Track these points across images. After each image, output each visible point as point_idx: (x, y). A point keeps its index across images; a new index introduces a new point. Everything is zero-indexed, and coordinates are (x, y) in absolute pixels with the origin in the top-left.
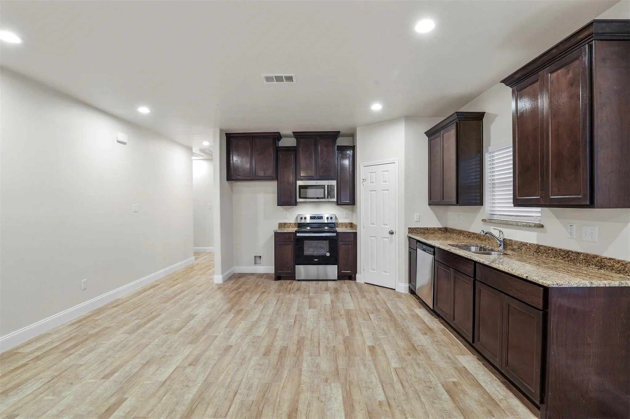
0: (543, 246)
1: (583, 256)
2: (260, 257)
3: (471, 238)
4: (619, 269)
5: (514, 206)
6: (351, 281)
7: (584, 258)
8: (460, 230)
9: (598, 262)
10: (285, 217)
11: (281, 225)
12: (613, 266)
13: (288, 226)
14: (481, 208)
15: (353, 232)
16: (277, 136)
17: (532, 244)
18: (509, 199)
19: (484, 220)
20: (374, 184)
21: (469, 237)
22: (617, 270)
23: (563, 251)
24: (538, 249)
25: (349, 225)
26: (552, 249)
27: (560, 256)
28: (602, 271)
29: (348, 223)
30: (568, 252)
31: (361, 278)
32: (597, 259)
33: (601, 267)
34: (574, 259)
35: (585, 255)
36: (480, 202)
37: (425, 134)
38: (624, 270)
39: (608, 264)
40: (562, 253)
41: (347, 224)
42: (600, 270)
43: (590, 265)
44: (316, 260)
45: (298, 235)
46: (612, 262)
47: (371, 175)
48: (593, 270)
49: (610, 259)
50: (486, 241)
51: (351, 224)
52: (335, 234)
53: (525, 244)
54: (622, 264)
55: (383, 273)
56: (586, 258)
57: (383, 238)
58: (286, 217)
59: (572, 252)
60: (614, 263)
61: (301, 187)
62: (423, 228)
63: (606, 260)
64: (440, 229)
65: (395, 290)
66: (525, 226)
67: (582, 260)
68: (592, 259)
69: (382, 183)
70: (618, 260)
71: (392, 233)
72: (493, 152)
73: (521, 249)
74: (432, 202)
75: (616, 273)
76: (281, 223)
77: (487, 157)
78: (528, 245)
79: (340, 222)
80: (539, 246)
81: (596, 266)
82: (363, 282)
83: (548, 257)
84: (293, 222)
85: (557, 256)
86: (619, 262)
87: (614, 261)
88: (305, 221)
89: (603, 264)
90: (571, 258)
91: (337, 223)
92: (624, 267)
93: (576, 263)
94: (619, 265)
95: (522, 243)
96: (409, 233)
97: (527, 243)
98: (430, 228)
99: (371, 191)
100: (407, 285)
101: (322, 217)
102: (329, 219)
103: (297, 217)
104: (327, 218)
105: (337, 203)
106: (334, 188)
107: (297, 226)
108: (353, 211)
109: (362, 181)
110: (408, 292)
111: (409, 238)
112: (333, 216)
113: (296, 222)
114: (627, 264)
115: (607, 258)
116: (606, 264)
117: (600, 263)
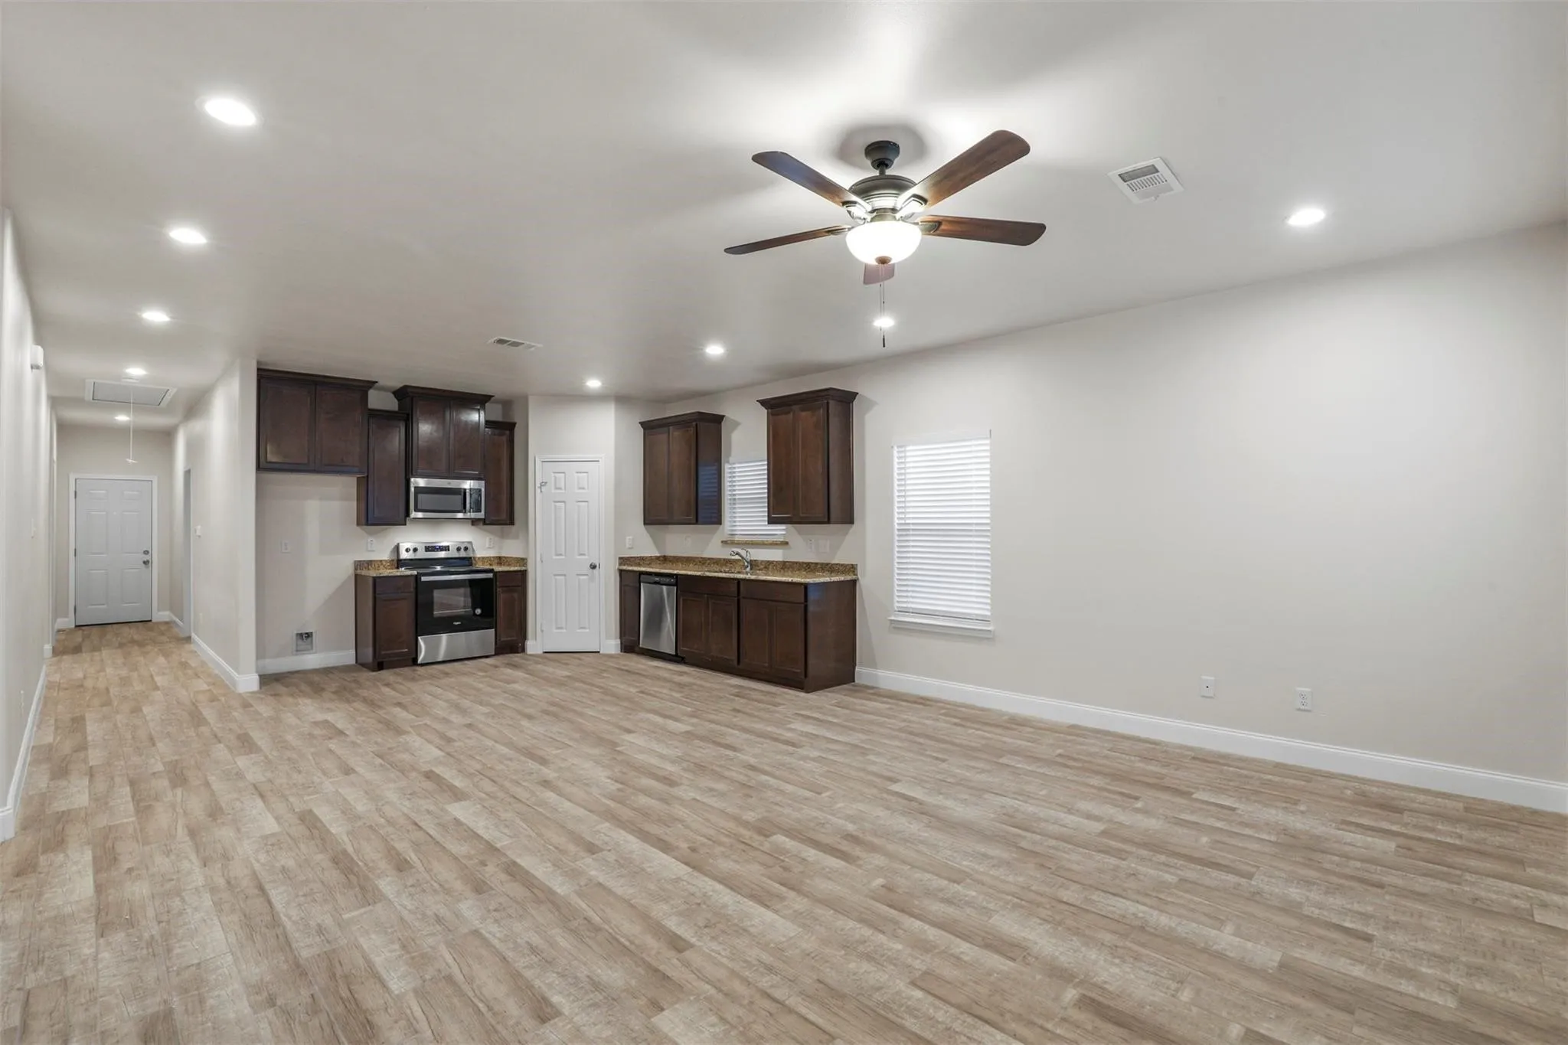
0: (789, 561)
2: (310, 634)
3: (706, 565)
5: (769, 523)
6: (516, 655)
8: (688, 557)
10: (369, 549)
11: (359, 565)
12: (840, 569)
13: (377, 566)
14: (718, 529)
15: (520, 571)
16: (364, 387)
17: (777, 561)
18: (763, 516)
19: (724, 542)
20: (562, 491)
21: (703, 564)
23: (805, 564)
25: (496, 561)
26: (796, 564)
27: (803, 568)
29: (493, 557)
30: (808, 564)
31: (533, 646)
32: (830, 565)
33: (832, 571)
34: (813, 569)
36: (718, 521)
37: (640, 425)
40: (805, 566)
41: (492, 559)
43: (824, 572)
44: (458, 623)
45: (424, 579)
46: (838, 565)
47: (555, 477)
51: (500, 558)
52: (491, 575)
53: (772, 562)
55: (579, 631)
56: (822, 567)
57: (578, 575)
58: (372, 549)
59: (811, 563)
61: (422, 491)
62: (638, 557)
64: (658, 558)
65: (599, 652)
66: (771, 544)
67: (819, 568)
69: (553, 491)
71: (593, 567)
72: (734, 464)
73: (767, 568)
74: (649, 520)
76: (360, 561)
77: (727, 468)
78: (775, 563)
79: (478, 556)
80: (784, 562)
82: (540, 652)
84: (386, 559)
88: (416, 555)
91: (474, 556)
92: (845, 568)
93: (815, 572)
95: (768, 561)
96: (620, 564)
98: (647, 557)
99: (555, 502)
100: (619, 641)
101: (448, 547)
102: (462, 550)
103: (397, 548)
104: (459, 549)
105: (483, 522)
106: (480, 495)
107: (396, 565)
108: (503, 536)
109: (538, 485)
110: (621, 651)
111: (621, 572)
112: (469, 546)
113: (395, 558)
114: (847, 565)
115: (835, 564)
116: (835, 569)
117: (831, 568)
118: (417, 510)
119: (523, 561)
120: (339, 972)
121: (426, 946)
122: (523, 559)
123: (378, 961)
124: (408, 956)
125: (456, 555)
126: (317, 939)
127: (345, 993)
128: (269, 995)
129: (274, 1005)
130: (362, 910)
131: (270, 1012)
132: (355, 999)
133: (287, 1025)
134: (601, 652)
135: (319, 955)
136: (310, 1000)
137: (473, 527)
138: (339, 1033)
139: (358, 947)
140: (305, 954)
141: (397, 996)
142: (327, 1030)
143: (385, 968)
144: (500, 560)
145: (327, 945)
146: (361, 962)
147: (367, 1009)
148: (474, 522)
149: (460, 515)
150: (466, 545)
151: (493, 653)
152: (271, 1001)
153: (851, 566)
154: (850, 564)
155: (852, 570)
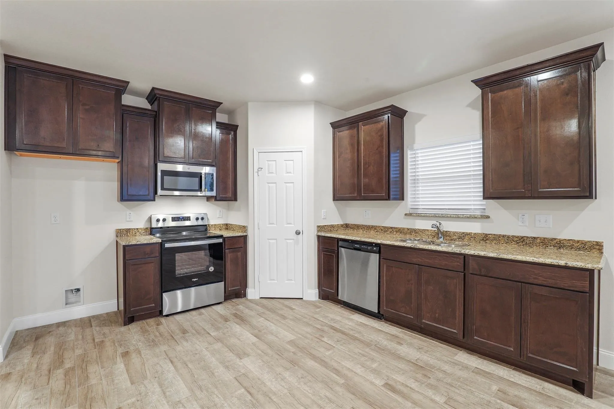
0: (492, 234)
1: (541, 240)
2: (78, 290)
3: (388, 232)
4: (579, 247)
5: (483, 199)
6: (240, 300)
7: (541, 241)
8: (369, 226)
9: (556, 243)
10: (128, 220)
11: (120, 233)
12: (573, 245)
13: (134, 233)
15: (243, 236)
16: (123, 88)
17: (477, 233)
19: (408, 215)
20: (273, 175)
22: (577, 249)
23: (516, 238)
24: (485, 238)
25: (224, 227)
26: (503, 237)
27: (513, 242)
28: (562, 250)
29: (222, 224)
30: (522, 237)
31: (252, 293)
32: (555, 241)
33: (560, 247)
34: (530, 243)
35: (542, 239)
36: (402, 197)
37: (330, 124)
38: (584, 247)
39: (568, 244)
41: (221, 226)
42: (559, 250)
43: (548, 247)
45: (168, 245)
46: (571, 242)
47: (269, 165)
48: (551, 250)
49: (569, 240)
50: (411, 235)
51: (227, 225)
52: (221, 240)
54: (581, 243)
55: (287, 282)
56: (543, 241)
57: (286, 240)
58: (130, 220)
59: (528, 237)
60: (574, 243)
61: (165, 173)
62: (330, 226)
63: (565, 241)
65: (302, 299)
66: (468, 218)
67: (539, 243)
68: (550, 241)
69: (267, 175)
70: (578, 240)
71: (298, 233)
72: (417, 150)
73: (463, 239)
74: (336, 197)
75: (576, 250)
76: (120, 229)
77: (409, 155)
78: (473, 235)
79: (212, 224)
80: (486, 235)
81: (554, 247)
82: (257, 298)
83: (499, 243)
84: (142, 227)
85: (510, 242)
86: (578, 242)
87: (574, 241)
88: (164, 225)
89: (562, 245)
90: (527, 242)
91: (208, 225)
92: (584, 245)
93: (533, 246)
94: (578, 244)
95: (463, 233)
96: (318, 231)
97: (471, 233)
98: (335, 225)
99: (268, 183)
100: (317, 291)
101: (190, 217)
102: (200, 219)
103: (150, 219)
104: (197, 219)
105: (216, 198)
106: (213, 178)
107: (149, 232)
108: (229, 209)
109: (256, 170)
110: (319, 298)
111: (319, 237)
112: (205, 217)
113: (150, 227)
114: (586, 242)
115: (566, 240)
116: (565, 245)
117: (559, 244)
118: (163, 189)
119: (244, 229)
122: (244, 227)
125: (195, 223)
134: (304, 299)
137: (208, 203)
144: (227, 227)
148: (209, 198)
149: (199, 194)
150: (202, 216)
151: (224, 301)
153: (594, 243)
154: (594, 241)
155: (597, 247)
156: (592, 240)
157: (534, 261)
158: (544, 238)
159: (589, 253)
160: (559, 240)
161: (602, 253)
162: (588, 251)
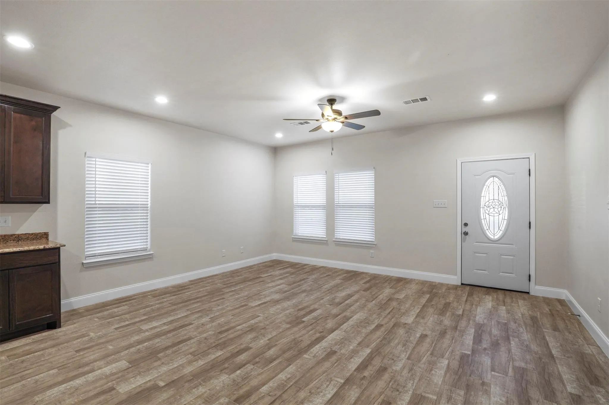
4: (33, 238)
7: (2, 238)
9: (15, 238)
12: (29, 237)
28: (20, 242)
32: (15, 236)
33: (18, 240)
38: (36, 238)
39: (25, 237)
42: (17, 243)
43: (8, 242)
46: (27, 235)
48: (12, 243)
49: (25, 234)
54: (34, 235)
56: (4, 238)
60: (29, 236)
68: (10, 237)
75: (31, 241)
81: (14, 241)
86: (32, 234)
87: (29, 234)
89: (20, 238)
92: (36, 236)
94: (32, 236)
114: (38, 234)
115: (23, 234)
116: (23, 238)
117: (17, 238)
120: (457, 377)
121: (425, 366)
123: (443, 372)
124: (434, 367)
126: (454, 395)
127: (461, 370)
128: (483, 386)
129: (483, 382)
130: (427, 395)
131: (486, 380)
132: (459, 367)
133: (482, 373)
135: (458, 388)
136: (472, 375)
138: (470, 362)
139: (444, 381)
140: (462, 393)
141: (448, 360)
142: (472, 365)
143: (443, 368)
145: (452, 390)
146: (448, 375)
147: (459, 362)
152: (483, 384)
153: (43, 234)
154: (43, 233)
155: (45, 236)
156: (42, 232)
157: (21, 250)
158: (5, 235)
159: (39, 241)
160: (17, 235)
161: (48, 239)
162: (39, 240)
